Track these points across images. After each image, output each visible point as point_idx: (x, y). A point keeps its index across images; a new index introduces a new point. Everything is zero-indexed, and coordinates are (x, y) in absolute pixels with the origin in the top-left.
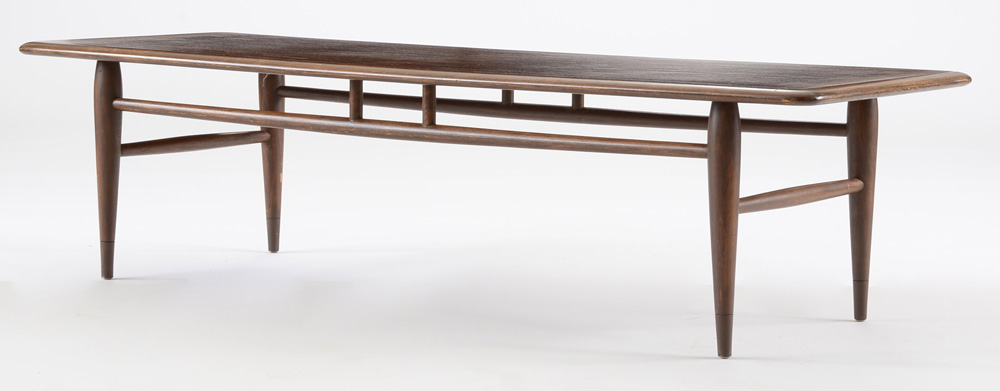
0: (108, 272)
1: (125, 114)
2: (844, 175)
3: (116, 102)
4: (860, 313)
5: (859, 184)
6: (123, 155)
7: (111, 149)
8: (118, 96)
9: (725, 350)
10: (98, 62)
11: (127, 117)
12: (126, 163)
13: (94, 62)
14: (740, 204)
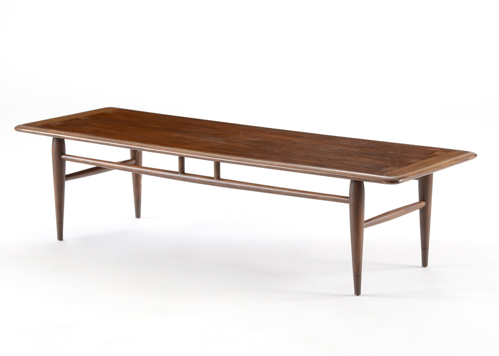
0: (60, 237)
1: (67, 162)
2: (417, 200)
3: (63, 156)
4: (425, 263)
5: (423, 204)
6: (66, 180)
7: (61, 178)
8: (64, 154)
9: (358, 292)
10: (53, 138)
11: (68, 163)
12: (68, 184)
13: (52, 138)
14: (365, 224)
